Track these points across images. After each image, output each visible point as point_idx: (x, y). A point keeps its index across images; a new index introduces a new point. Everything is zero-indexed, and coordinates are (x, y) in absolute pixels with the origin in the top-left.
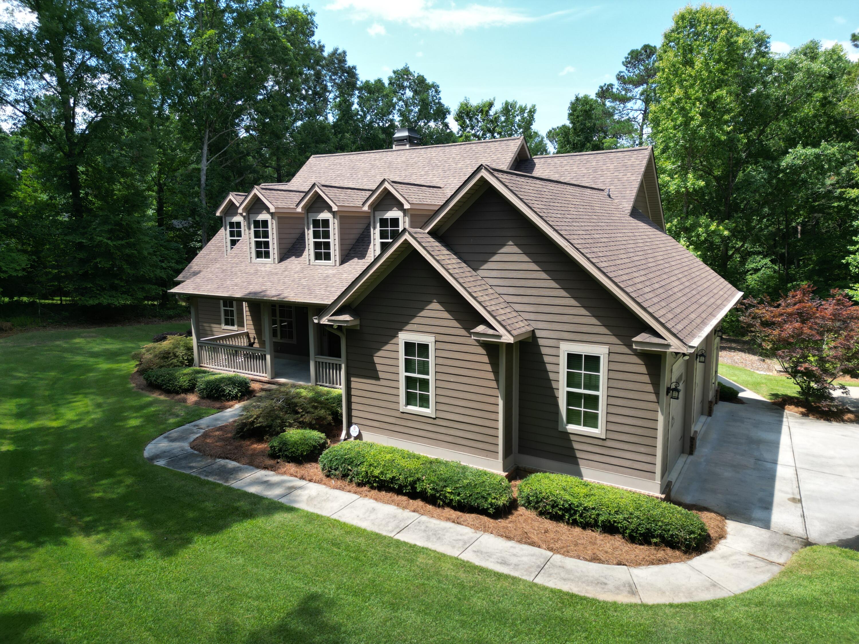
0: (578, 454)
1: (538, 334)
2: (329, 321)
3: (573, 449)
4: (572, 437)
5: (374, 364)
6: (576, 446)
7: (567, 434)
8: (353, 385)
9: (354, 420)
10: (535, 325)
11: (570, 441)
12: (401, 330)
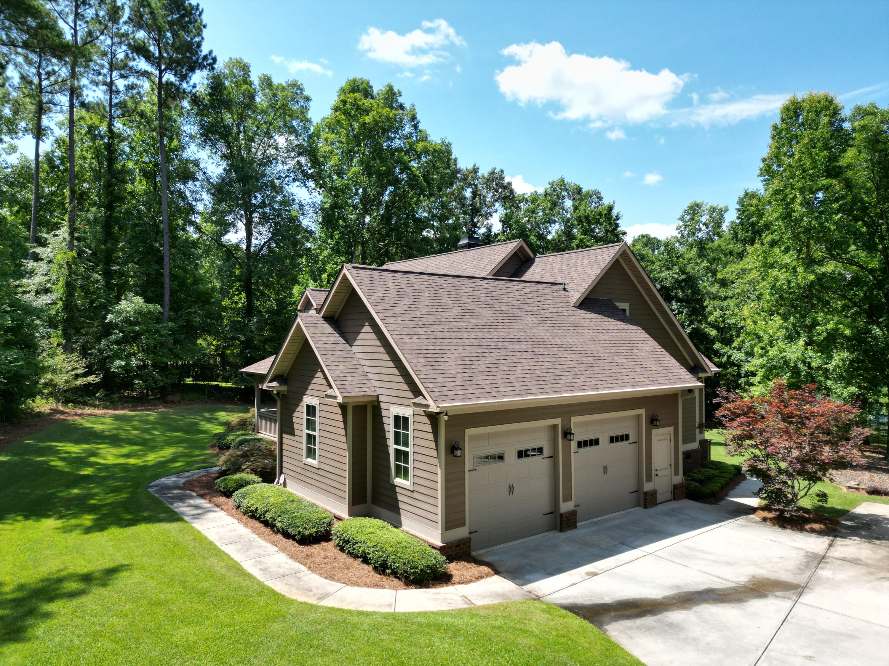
0: (401, 505)
1: (381, 398)
2: (267, 387)
3: (397, 501)
4: (398, 490)
5: (292, 423)
6: (400, 497)
7: (394, 486)
8: (284, 441)
9: (284, 470)
10: (379, 391)
11: (396, 493)
12: (304, 395)
